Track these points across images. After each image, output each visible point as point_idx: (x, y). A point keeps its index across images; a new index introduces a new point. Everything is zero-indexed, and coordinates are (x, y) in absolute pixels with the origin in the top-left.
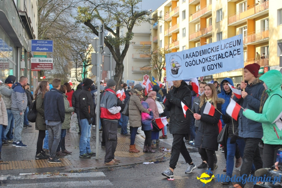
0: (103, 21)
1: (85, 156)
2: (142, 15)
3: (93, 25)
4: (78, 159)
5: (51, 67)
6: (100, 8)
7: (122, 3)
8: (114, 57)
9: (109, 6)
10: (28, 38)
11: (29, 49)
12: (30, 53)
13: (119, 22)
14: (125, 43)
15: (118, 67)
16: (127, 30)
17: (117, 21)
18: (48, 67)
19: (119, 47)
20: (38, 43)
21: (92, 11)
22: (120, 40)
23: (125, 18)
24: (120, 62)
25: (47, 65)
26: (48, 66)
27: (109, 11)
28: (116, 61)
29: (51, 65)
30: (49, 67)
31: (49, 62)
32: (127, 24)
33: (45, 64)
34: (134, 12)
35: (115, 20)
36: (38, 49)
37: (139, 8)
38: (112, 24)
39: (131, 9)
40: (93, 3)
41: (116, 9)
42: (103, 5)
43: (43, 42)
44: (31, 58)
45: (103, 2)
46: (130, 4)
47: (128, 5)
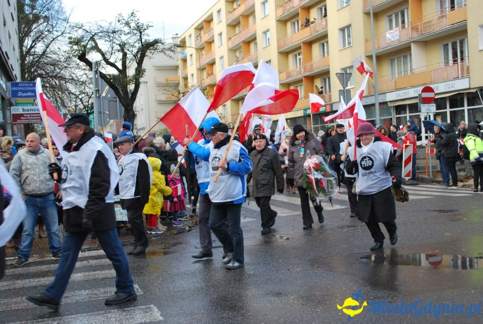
0: (103, 55)
2: (156, 44)
3: (90, 60)
5: (40, 118)
6: (98, 37)
7: (126, 29)
8: (120, 101)
9: (110, 34)
10: (5, 80)
11: (8, 95)
12: (9, 100)
13: (125, 55)
14: (134, 82)
15: (126, 115)
16: (136, 65)
17: (122, 54)
18: (35, 118)
19: (127, 87)
20: (20, 87)
21: (87, 42)
22: (128, 79)
24: (129, 108)
25: (35, 115)
26: (36, 116)
27: (110, 41)
28: (123, 106)
29: (40, 115)
30: (37, 118)
31: (37, 112)
32: (135, 57)
33: (31, 114)
34: (143, 41)
35: (120, 52)
36: (20, 94)
37: (150, 36)
38: (116, 58)
39: (139, 37)
40: (89, 31)
41: (120, 37)
42: (102, 33)
43: (26, 85)
44: (12, 107)
45: (101, 29)
46: (137, 30)
47: (135, 32)
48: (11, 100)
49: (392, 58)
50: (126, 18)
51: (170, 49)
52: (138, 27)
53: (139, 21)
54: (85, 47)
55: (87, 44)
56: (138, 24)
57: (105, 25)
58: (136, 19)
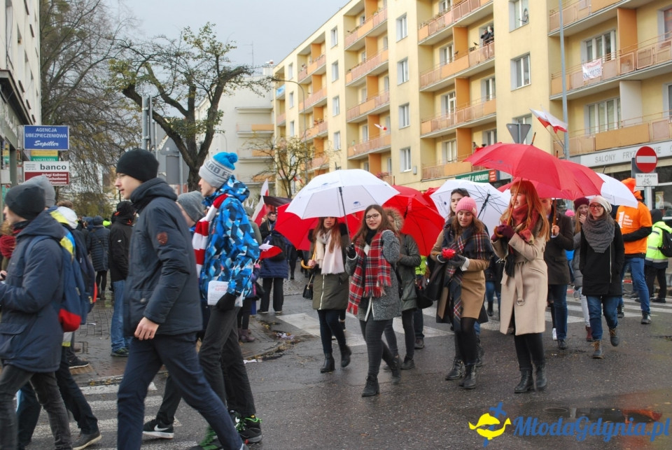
0: (160, 88)
1: (122, 353)
2: (239, 73)
3: (140, 93)
4: (110, 359)
5: (66, 179)
6: (154, 62)
7: (196, 51)
8: (184, 158)
9: (172, 58)
10: (16, 122)
11: (20, 145)
12: (22, 152)
13: (193, 89)
14: (205, 130)
15: (192, 178)
16: (209, 105)
17: (188, 87)
18: (59, 179)
19: (193, 137)
20: (38, 132)
21: (137, 68)
22: (197, 125)
23: (202, 81)
25: (58, 175)
26: (60, 177)
27: (171, 68)
28: (188, 164)
29: (65, 175)
30: (61, 179)
31: (61, 171)
32: (208, 92)
33: (52, 173)
34: (221, 68)
35: (185, 85)
36: (37, 143)
37: (231, 61)
38: (180, 93)
39: (214, 63)
40: (140, 52)
41: (186, 63)
42: (159, 55)
43: (47, 130)
44: (25, 163)
45: (159, 50)
46: (212, 53)
47: (210, 55)
48: (25, 152)
49: (591, 103)
50: (196, 33)
51: (260, 83)
52: (214, 48)
53: (215, 39)
54: (134, 75)
55: (138, 71)
56: (213, 43)
57: (165, 44)
58: (211, 36)
